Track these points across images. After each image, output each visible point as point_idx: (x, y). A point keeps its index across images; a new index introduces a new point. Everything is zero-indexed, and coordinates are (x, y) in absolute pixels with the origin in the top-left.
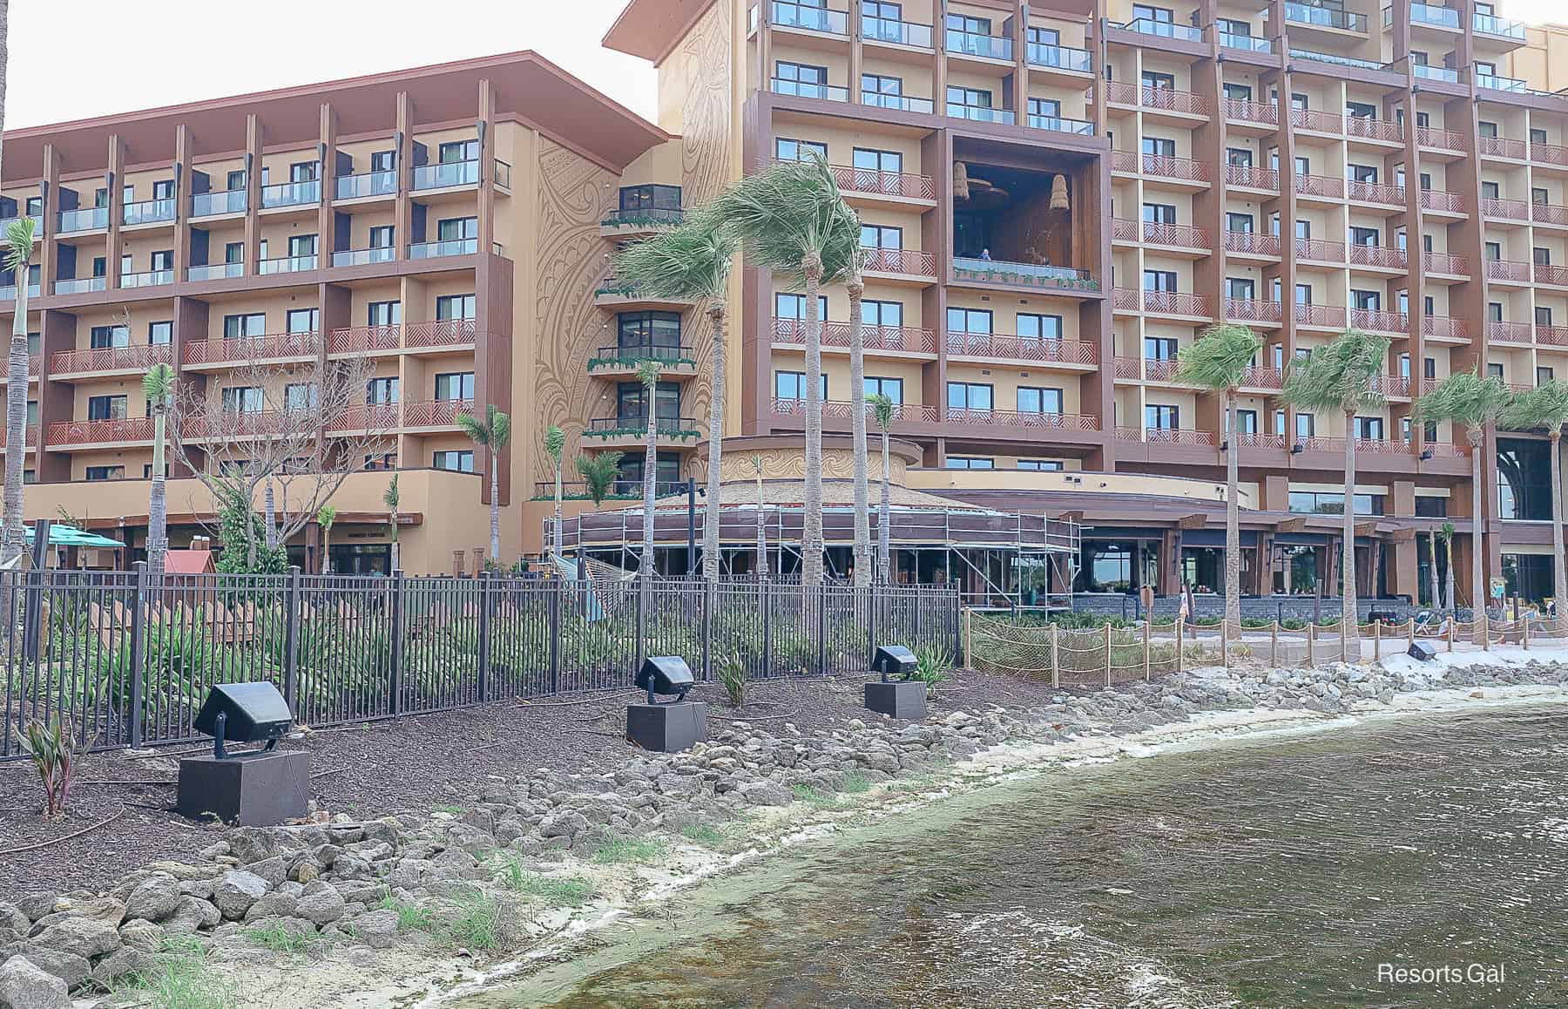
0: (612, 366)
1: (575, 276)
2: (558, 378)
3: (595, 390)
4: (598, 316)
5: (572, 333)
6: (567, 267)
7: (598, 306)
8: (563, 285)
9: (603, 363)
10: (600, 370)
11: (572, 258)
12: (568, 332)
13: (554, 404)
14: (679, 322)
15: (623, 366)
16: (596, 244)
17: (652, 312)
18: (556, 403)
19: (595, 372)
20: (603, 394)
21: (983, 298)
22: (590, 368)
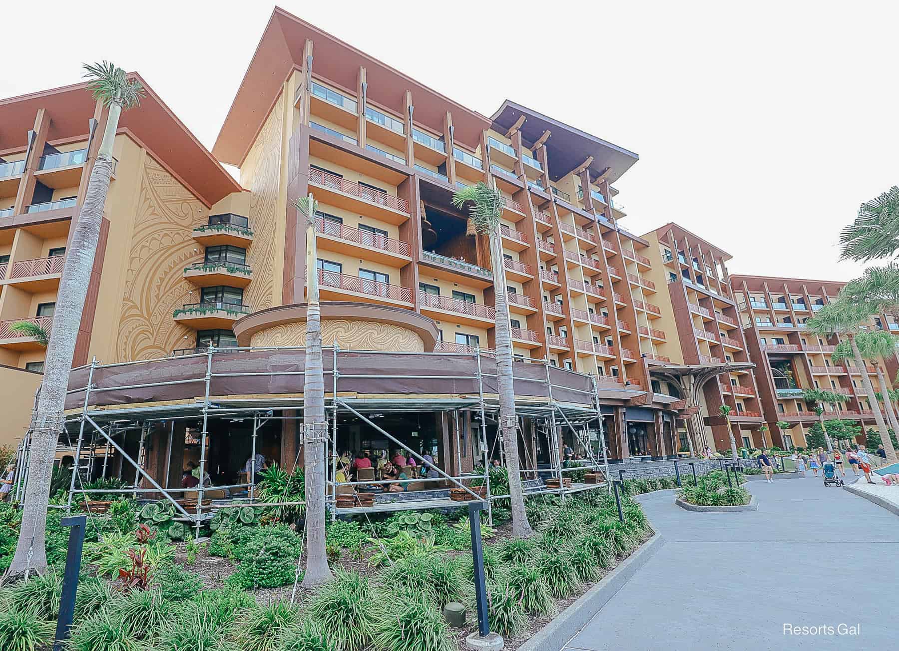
0: (191, 314)
1: (167, 254)
2: (145, 315)
3: (178, 331)
4: (185, 285)
5: (162, 288)
6: (161, 245)
7: (186, 278)
8: (157, 256)
9: (184, 312)
10: (181, 317)
11: (167, 242)
12: (159, 287)
13: (139, 334)
14: (242, 294)
15: (198, 313)
16: (188, 241)
17: (224, 286)
18: (143, 332)
19: (179, 318)
20: (184, 335)
21: (434, 280)
22: (175, 315)
